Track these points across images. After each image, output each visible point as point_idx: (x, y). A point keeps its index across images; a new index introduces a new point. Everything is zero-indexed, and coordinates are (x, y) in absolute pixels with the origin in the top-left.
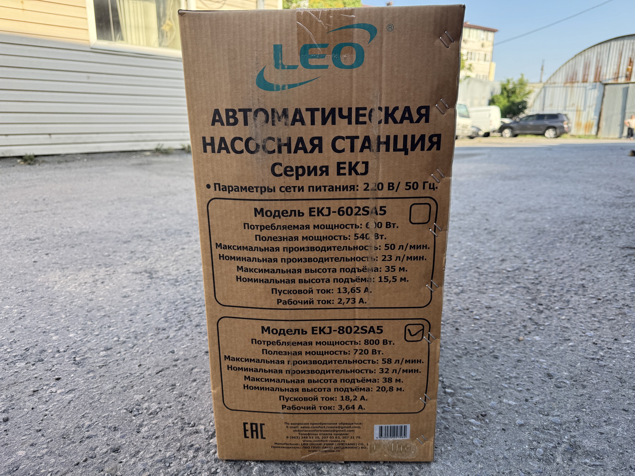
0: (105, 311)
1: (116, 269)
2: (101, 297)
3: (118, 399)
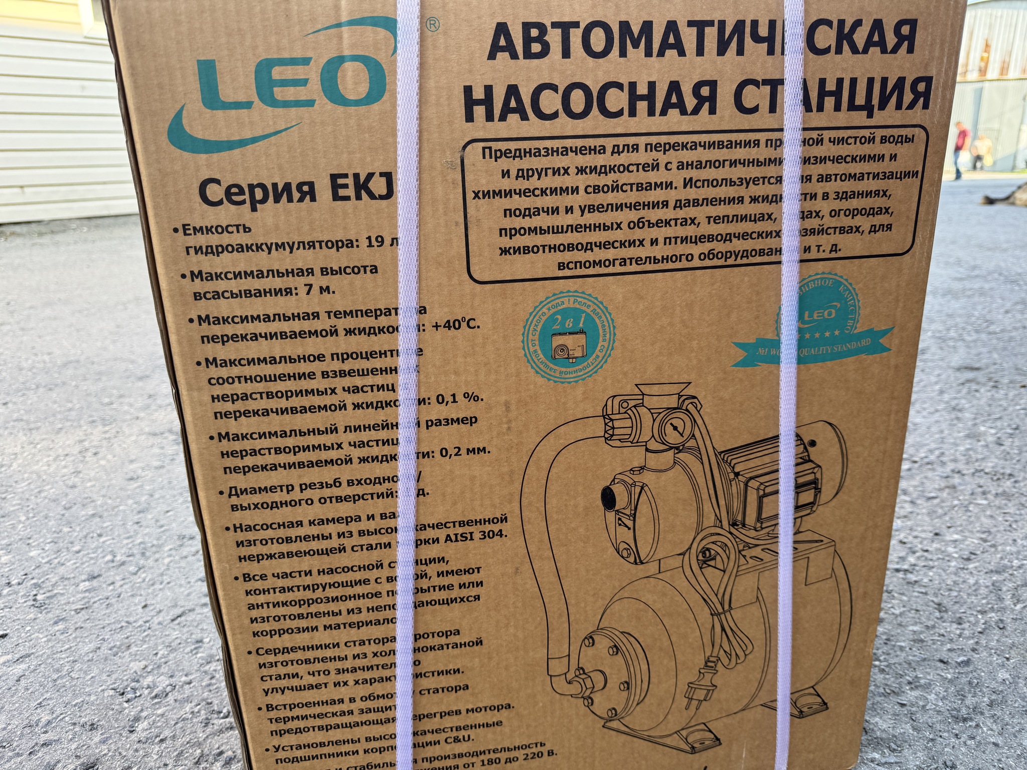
0: (95, 507)
1: (121, 428)
2: (90, 480)
3: (102, 671)
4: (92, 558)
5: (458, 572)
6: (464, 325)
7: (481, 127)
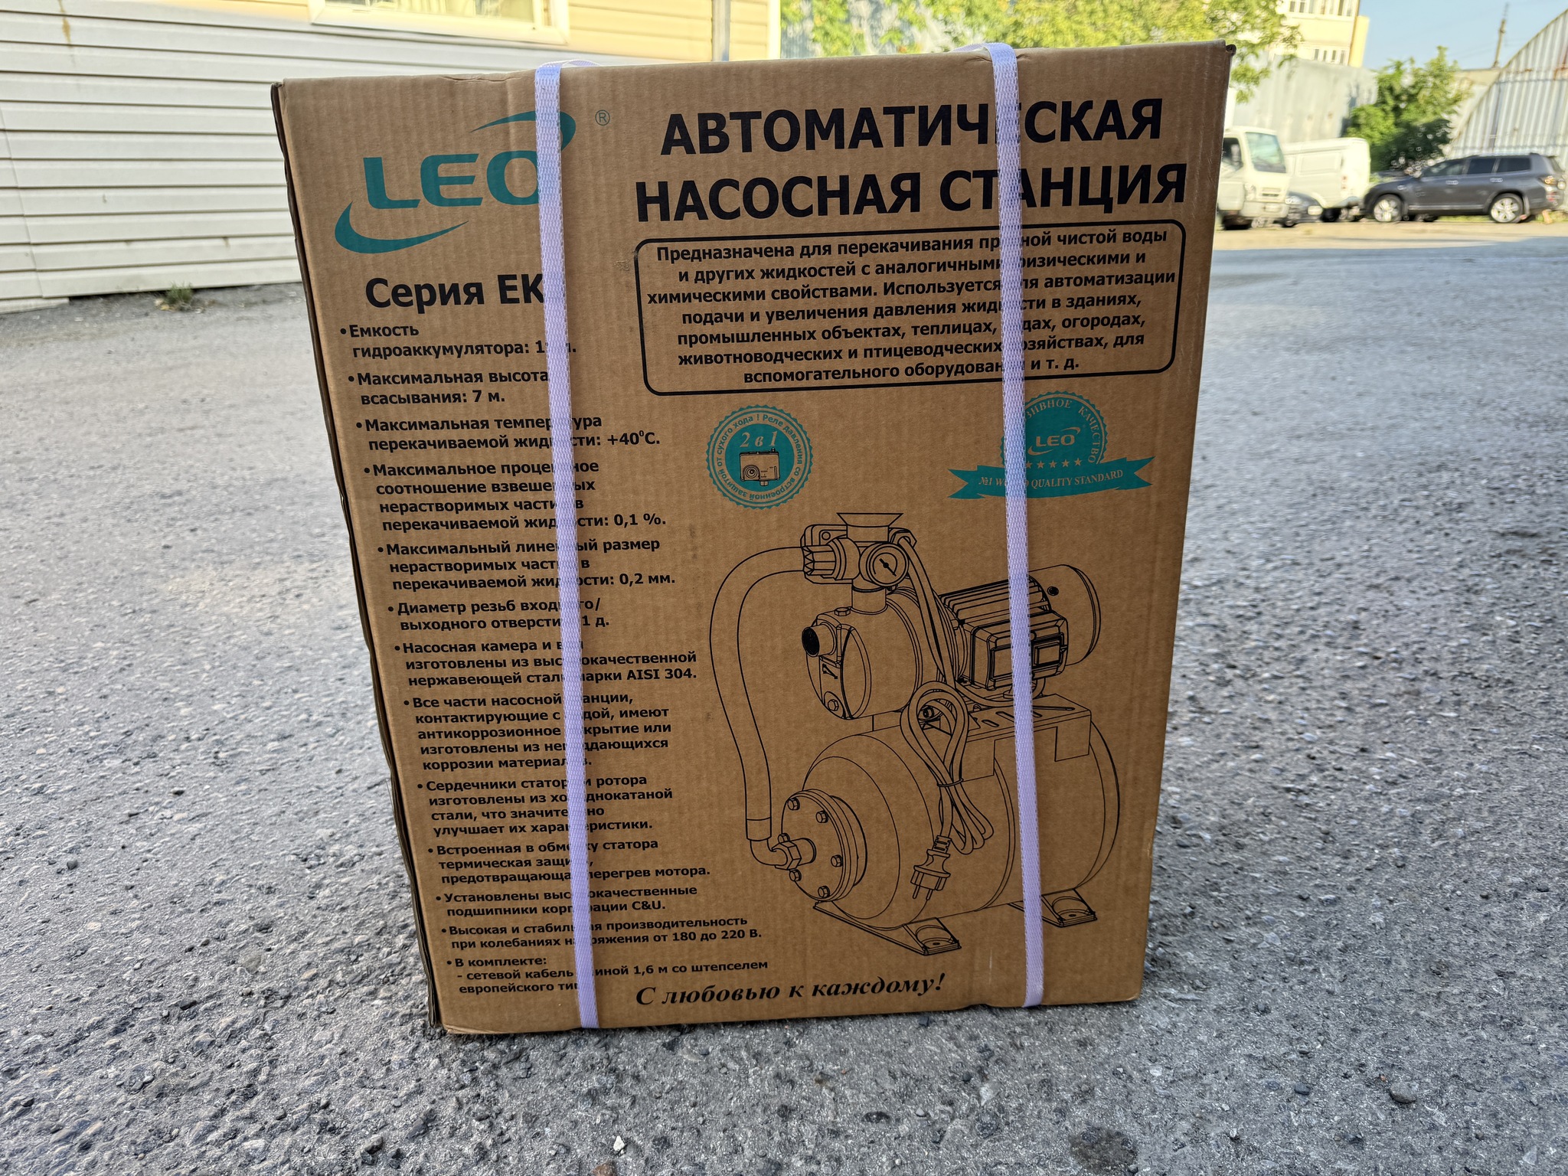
0: (293, 658)
1: (332, 566)
2: (289, 627)
3: (285, 836)
4: (284, 716)
5: (643, 713)
6: (642, 439)
7: (655, 226)
